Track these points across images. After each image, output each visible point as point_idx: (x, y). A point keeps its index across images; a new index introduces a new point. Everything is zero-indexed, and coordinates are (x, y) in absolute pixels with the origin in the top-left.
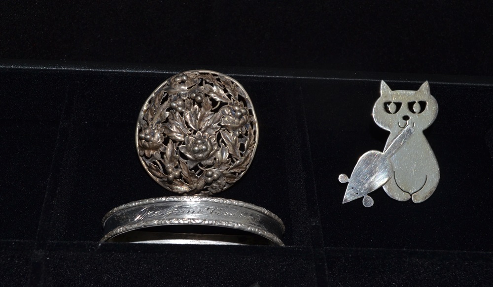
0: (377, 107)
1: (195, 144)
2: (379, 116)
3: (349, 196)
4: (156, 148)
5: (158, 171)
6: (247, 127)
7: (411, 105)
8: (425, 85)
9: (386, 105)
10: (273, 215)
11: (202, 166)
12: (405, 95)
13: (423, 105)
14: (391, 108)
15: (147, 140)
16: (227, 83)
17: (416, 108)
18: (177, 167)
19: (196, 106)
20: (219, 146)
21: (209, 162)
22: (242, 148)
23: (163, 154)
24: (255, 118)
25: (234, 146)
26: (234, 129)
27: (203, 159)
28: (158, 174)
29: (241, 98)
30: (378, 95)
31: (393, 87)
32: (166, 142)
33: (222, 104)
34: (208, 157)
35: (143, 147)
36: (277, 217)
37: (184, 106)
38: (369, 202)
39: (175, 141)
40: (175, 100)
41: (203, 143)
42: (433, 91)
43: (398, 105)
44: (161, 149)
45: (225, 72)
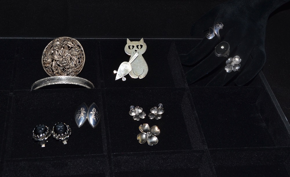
0: (126, 47)
1: (62, 61)
2: (127, 50)
4: (49, 64)
5: (50, 71)
6: (81, 55)
7: (137, 46)
10: (89, 82)
11: (65, 68)
12: (135, 43)
13: (142, 46)
14: (131, 47)
15: (46, 61)
16: (73, 41)
17: (139, 47)
18: (57, 70)
19: (62, 48)
20: (71, 61)
21: (68, 67)
22: (79, 62)
23: (52, 65)
24: (84, 52)
25: (76, 62)
26: (76, 56)
27: (65, 66)
28: (50, 73)
29: (78, 46)
30: (126, 43)
31: (131, 40)
32: (52, 61)
33: (72, 47)
34: (67, 65)
35: (45, 64)
36: (91, 83)
37: (58, 49)
38: (124, 79)
39: (55, 60)
40: (55, 47)
41: (65, 60)
42: (145, 41)
43: (133, 47)
44: (51, 64)
45: (73, 38)
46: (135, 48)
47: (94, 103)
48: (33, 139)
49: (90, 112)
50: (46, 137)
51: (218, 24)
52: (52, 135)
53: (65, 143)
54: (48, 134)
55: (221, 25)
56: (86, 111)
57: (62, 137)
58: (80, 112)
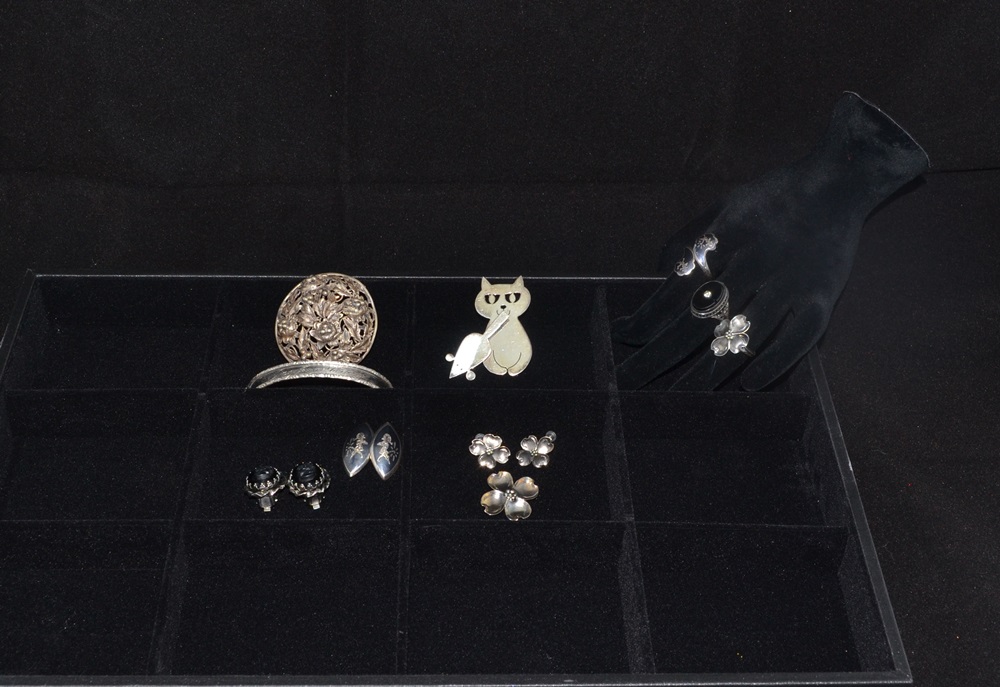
0: (480, 299)
1: (322, 328)
2: (481, 306)
3: (455, 372)
4: (291, 335)
5: (294, 355)
6: (366, 316)
7: (507, 297)
8: (520, 281)
9: (487, 298)
10: (382, 376)
11: (329, 347)
12: (503, 289)
13: (518, 296)
14: (492, 299)
15: (284, 329)
16: (350, 282)
17: (513, 298)
18: (308, 350)
19: (323, 300)
20: (342, 330)
21: (335, 343)
22: (362, 333)
23: (297, 339)
24: (374, 310)
25: (355, 331)
26: (355, 317)
27: (329, 341)
28: (294, 357)
29: (361, 294)
30: (480, 289)
31: (493, 282)
32: (299, 329)
33: (345, 298)
34: (333, 339)
35: (281, 336)
36: (385, 379)
37: (313, 300)
38: (471, 376)
39: (306, 328)
40: (306, 296)
41: (329, 328)
42: (527, 284)
43: (497, 297)
44: (296, 336)
45: (351, 275)
46: (502, 301)
47: (388, 423)
48: (246, 493)
49: (376, 442)
50: (274, 488)
51: (705, 239)
52: (287, 487)
53: (316, 506)
54: (280, 483)
55: (713, 239)
56: (369, 440)
57: (309, 489)
58: (355, 442)
